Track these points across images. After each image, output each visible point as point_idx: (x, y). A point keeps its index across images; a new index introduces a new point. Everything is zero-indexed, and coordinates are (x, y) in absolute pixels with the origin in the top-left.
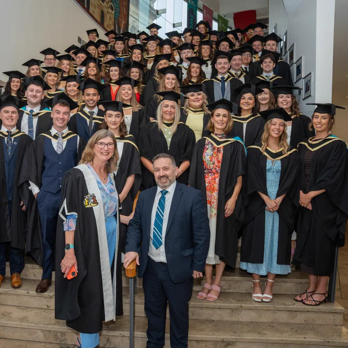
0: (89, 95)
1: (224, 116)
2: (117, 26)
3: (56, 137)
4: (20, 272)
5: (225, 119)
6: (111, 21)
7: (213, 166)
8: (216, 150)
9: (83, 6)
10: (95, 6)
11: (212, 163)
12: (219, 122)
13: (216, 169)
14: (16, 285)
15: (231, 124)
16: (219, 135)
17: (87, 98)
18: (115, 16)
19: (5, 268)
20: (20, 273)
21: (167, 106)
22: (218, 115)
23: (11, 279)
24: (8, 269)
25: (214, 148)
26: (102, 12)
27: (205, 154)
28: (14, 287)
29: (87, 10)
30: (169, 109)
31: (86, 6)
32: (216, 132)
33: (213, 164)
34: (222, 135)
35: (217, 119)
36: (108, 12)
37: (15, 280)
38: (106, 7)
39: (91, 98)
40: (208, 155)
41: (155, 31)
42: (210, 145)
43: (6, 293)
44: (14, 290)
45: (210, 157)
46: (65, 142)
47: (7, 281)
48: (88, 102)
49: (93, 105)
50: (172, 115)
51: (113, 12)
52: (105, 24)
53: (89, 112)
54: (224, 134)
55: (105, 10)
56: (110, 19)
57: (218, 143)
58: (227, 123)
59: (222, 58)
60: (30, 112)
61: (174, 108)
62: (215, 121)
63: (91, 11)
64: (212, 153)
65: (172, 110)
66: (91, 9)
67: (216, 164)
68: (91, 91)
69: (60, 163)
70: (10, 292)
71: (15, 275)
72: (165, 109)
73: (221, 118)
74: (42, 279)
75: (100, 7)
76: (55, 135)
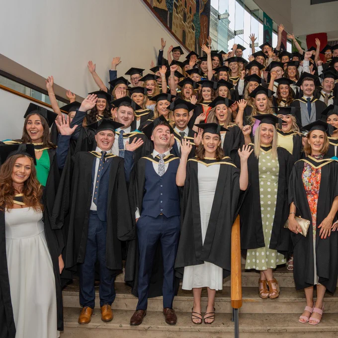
0: (179, 115)
1: (321, 137)
2: (197, 45)
3: (157, 159)
4: (110, 303)
5: (322, 140)
6: (192, 41)
7: (311, 187)
8: (314, 172)
9: (165, 25)
10: (177, 25)
11: (310, 184)
12: (316, 143)
13: (314, 190)
14: (107, 318)
15: (327, 145)
16: (317, 156)
17: (177, 118)
18: (196, 36)
19: (93, 301)
20: (111, 305)
21: (265, 129)
22: (315, 137)
23: (101, 311)
24: (97, 301)
25: (312, 170)
26: (184, 32)
27: (303, 176)
28: (105, 321)
29: (170, 29)
30: (267, 132)
31: (168, 26)
32: (314, 153)
33: (312, 185)
34: (320, 156)
35: (314, 140)
36: (189, 32)
37: (105, 312)
38: (187, 27)
39: (182, 119)
40: (306, 177)
41: (240, 52)
42: (308, 167)
43: (97, 328)
44: (105, 324)
45: (308, 179)
46: (167, 164)
47: (96, 314)
48: (178, 123)
49: (184, 126)
50: (271, 138)
51: (194, 32)
52: (187, 43)
53: (180, 133)
54: (321, 155)
55: (187, 30)
56: (191, 39)
57: (317, 164)
58: (324, 144)
59: (309, 80)
60: (120, 132)
61: (272, 131)
62: (311, 142)
63: (173, 31)
64: (310, 174)
65: (271, 133)
66: (174, 29)
67: (315, 185)
68: (181, 111)
69: (162, 186)
70: (100, 327)
71: (105, 307)
72: (263, 132)
73: (317, 139)
74: (137, 310)
75: (182, 27)
76: (155, 157)
